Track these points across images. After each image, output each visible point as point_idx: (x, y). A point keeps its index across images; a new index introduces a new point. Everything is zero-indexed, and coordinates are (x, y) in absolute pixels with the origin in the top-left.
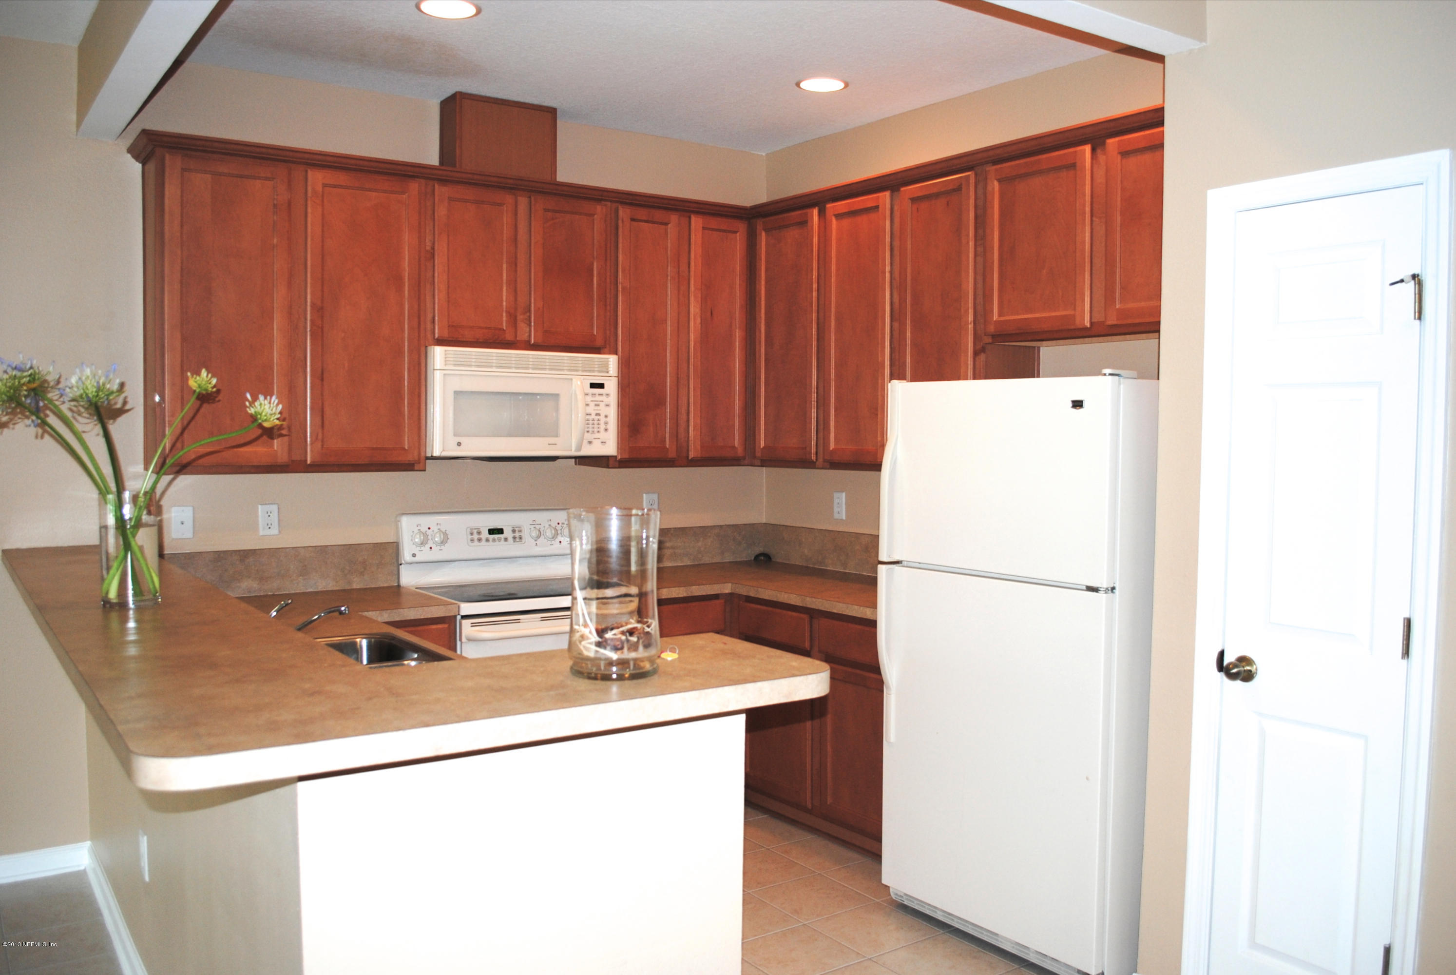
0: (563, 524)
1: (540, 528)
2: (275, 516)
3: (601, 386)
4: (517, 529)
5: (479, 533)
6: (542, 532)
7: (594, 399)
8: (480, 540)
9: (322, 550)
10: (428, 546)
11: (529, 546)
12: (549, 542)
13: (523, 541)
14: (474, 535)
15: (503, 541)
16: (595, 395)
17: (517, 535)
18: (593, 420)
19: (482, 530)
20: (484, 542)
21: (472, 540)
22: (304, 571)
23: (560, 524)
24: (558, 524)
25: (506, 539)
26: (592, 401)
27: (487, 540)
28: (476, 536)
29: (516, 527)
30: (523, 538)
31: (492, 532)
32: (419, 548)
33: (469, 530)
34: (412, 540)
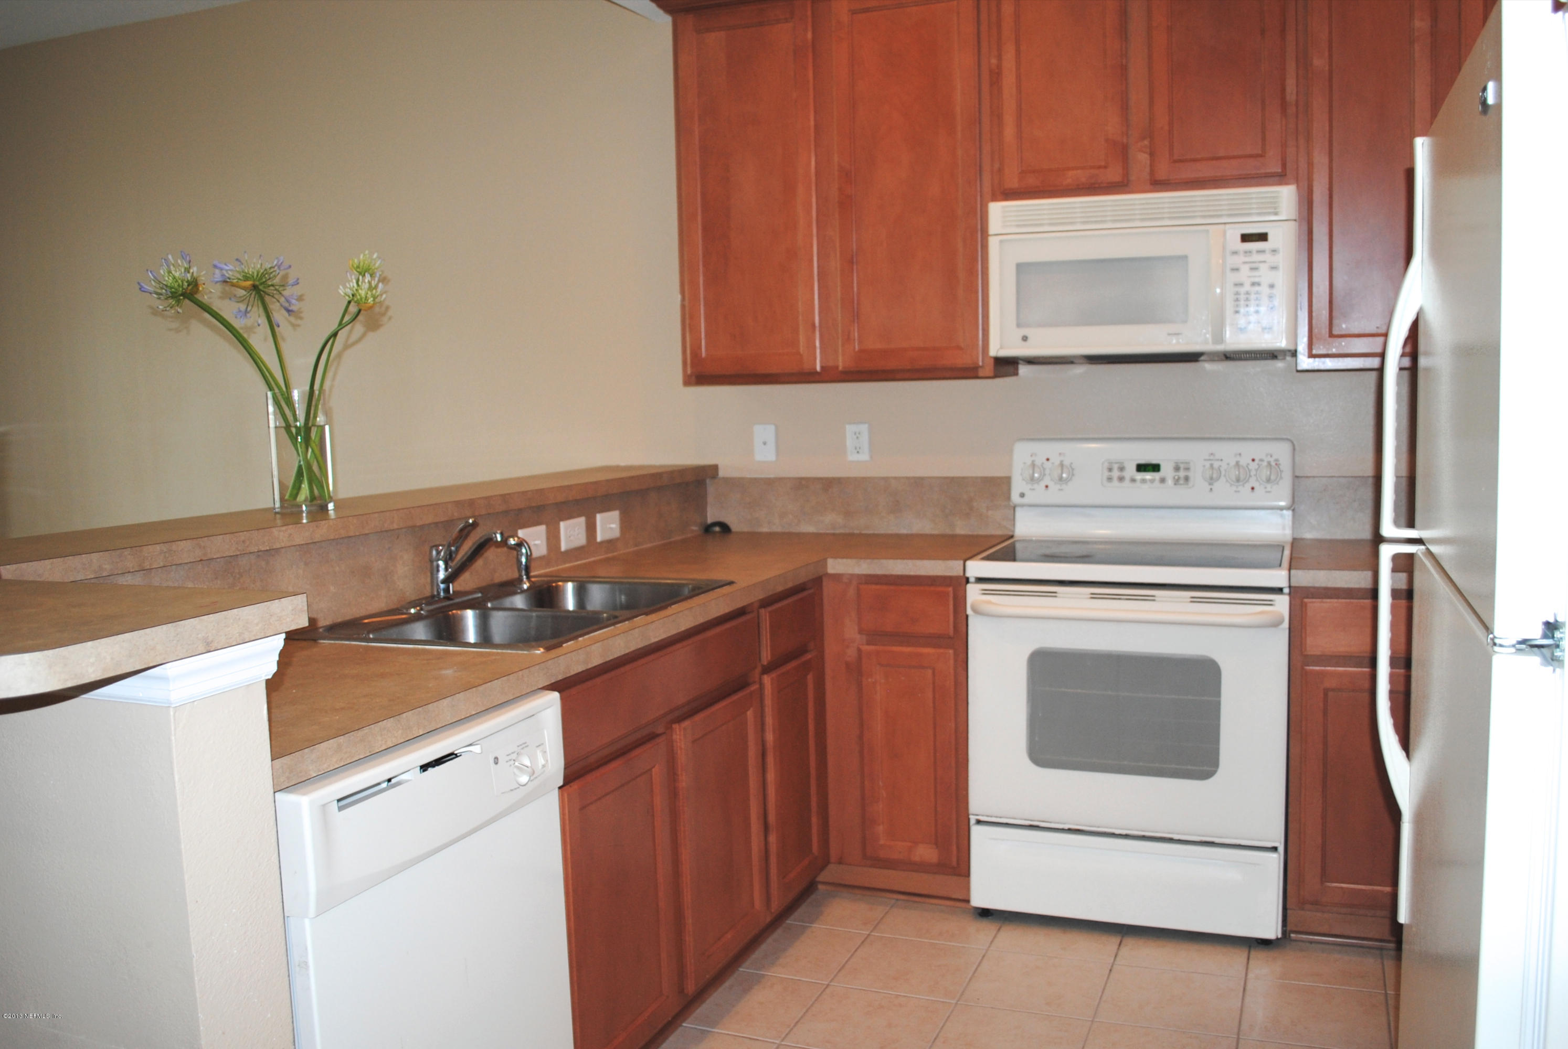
0: (1261, 460)
1: (1220, 466)
2: (865, 438)
3: (1263, 237)
4: (1182, 466)
5: (1122, 469)
6: (1223, 473)
7: (1247, 259)
8: (1121, 479)
9: (918, 483)
10: (1043, 484)
11: (1198, 492)
12: (1234, 488)
13: (1191, 483)
14: (1114, 471)
15: (1157, 483)
16: (1250, 252)
17: (1182, 474)
18: (1248, 293)
19: (1126, 465)
20: (1127, 483)
21: (1110, 479)
22: (896, 508)
23: (1257, 461)
24: (1253, 460)
25: (1163, 480)
26: (1245, 263)
27: (1133, 480)
28: (1116, 474)
29: (1182, 463)
30: (1192, 479)
31: (1141, 468)
32: (1030, 486)
33: (1106, 465)
34: (1021, 474)
